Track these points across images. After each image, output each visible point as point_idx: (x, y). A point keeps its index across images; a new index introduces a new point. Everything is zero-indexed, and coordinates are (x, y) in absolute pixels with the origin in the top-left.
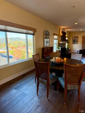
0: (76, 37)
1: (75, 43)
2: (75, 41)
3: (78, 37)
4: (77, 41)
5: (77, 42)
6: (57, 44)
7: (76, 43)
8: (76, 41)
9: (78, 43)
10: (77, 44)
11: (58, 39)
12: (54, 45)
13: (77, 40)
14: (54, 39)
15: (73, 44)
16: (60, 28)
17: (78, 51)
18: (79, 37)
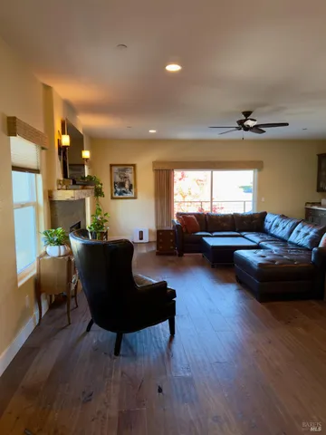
0: (125, 167)
1: (125, 195)
2: (122, 185)
3: (134, 165)
4: (131, 187)
5: (133, 190)
6: (36, 205)
7: (128, 195)
8: (127, 186)
9: (136, 194)
10: (135, 198)
11: (43, 170)
12: (17, 213)
13: (132, 182)
14: (15, 168)
15: (112, 198)
16: (47, 88)
17: (141, 233)
18: (138, 168)
